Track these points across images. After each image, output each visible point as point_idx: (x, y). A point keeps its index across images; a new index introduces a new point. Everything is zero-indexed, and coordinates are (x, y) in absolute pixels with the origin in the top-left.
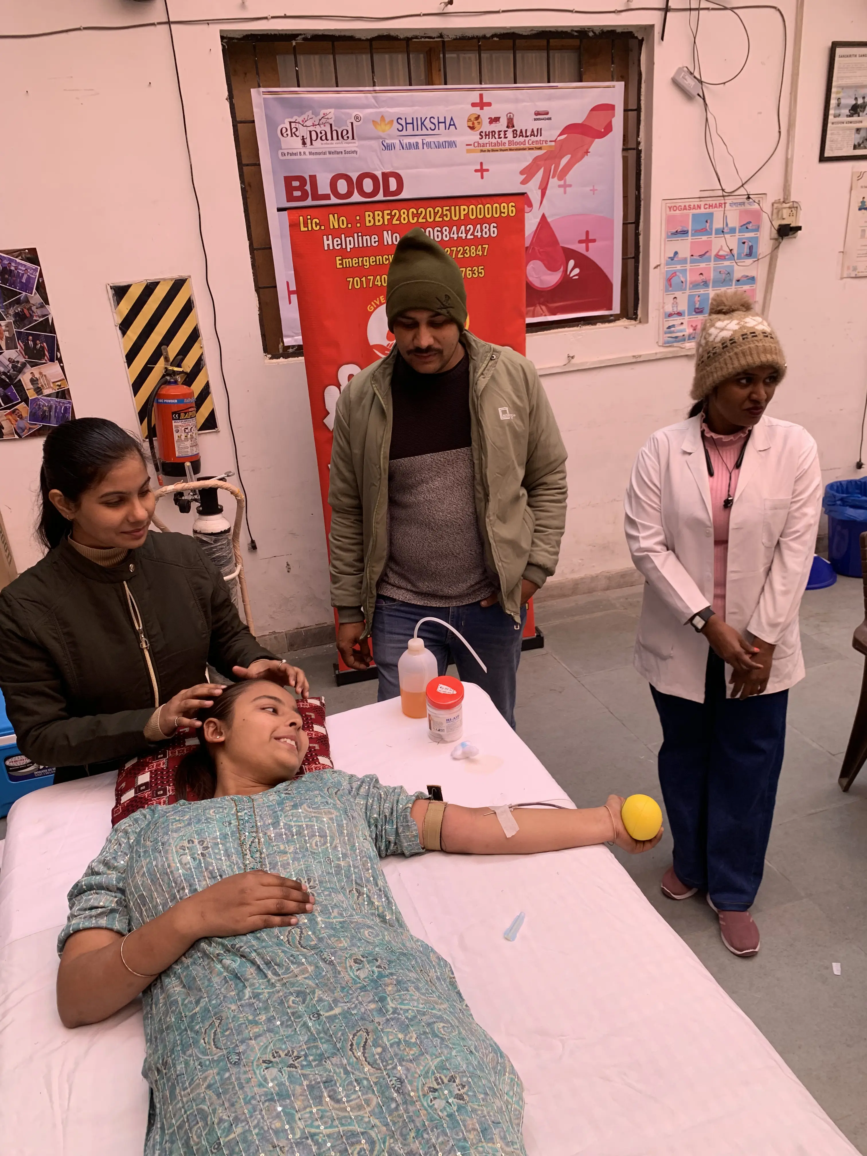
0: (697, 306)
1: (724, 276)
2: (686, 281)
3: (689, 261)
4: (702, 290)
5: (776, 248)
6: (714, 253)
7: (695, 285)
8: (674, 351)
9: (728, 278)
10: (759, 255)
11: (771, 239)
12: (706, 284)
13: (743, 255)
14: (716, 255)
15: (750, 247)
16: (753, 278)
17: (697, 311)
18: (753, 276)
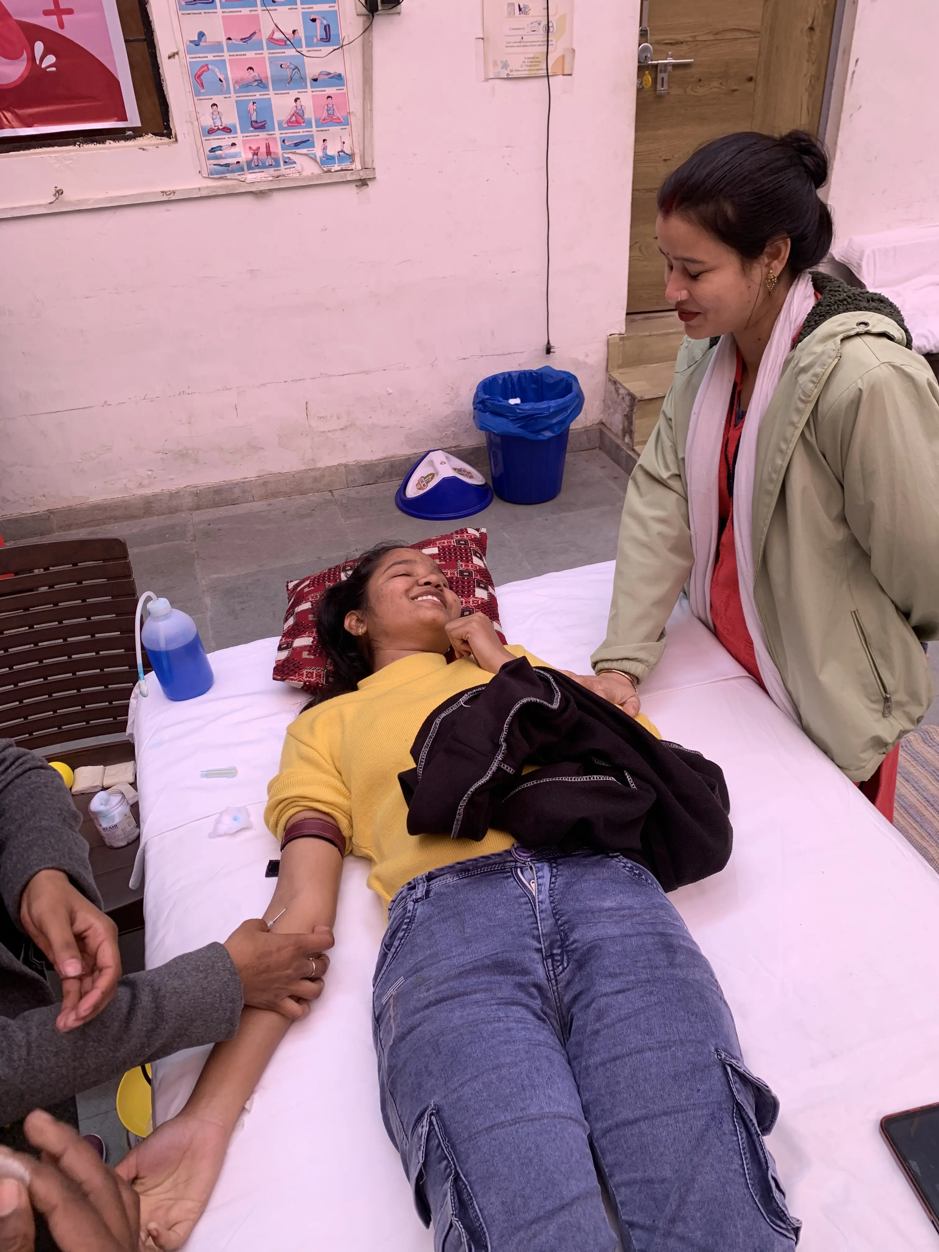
0: (254, 118)
1: (289, 72)
2: (227, 78)
3: (225, 49)
4: (257, 94)
5: (367, 29)
6: (265, 34)
7: (244, 86)
8: (227, 187)
9: (297, 76)
10: (343, 40)
11: (358, 15)
12: (261, 84)
13: (315, 40)
14: (271, 39)
15: (325, 26)
16: (340, 75)
17: (256, 125)
18: (338, 72)
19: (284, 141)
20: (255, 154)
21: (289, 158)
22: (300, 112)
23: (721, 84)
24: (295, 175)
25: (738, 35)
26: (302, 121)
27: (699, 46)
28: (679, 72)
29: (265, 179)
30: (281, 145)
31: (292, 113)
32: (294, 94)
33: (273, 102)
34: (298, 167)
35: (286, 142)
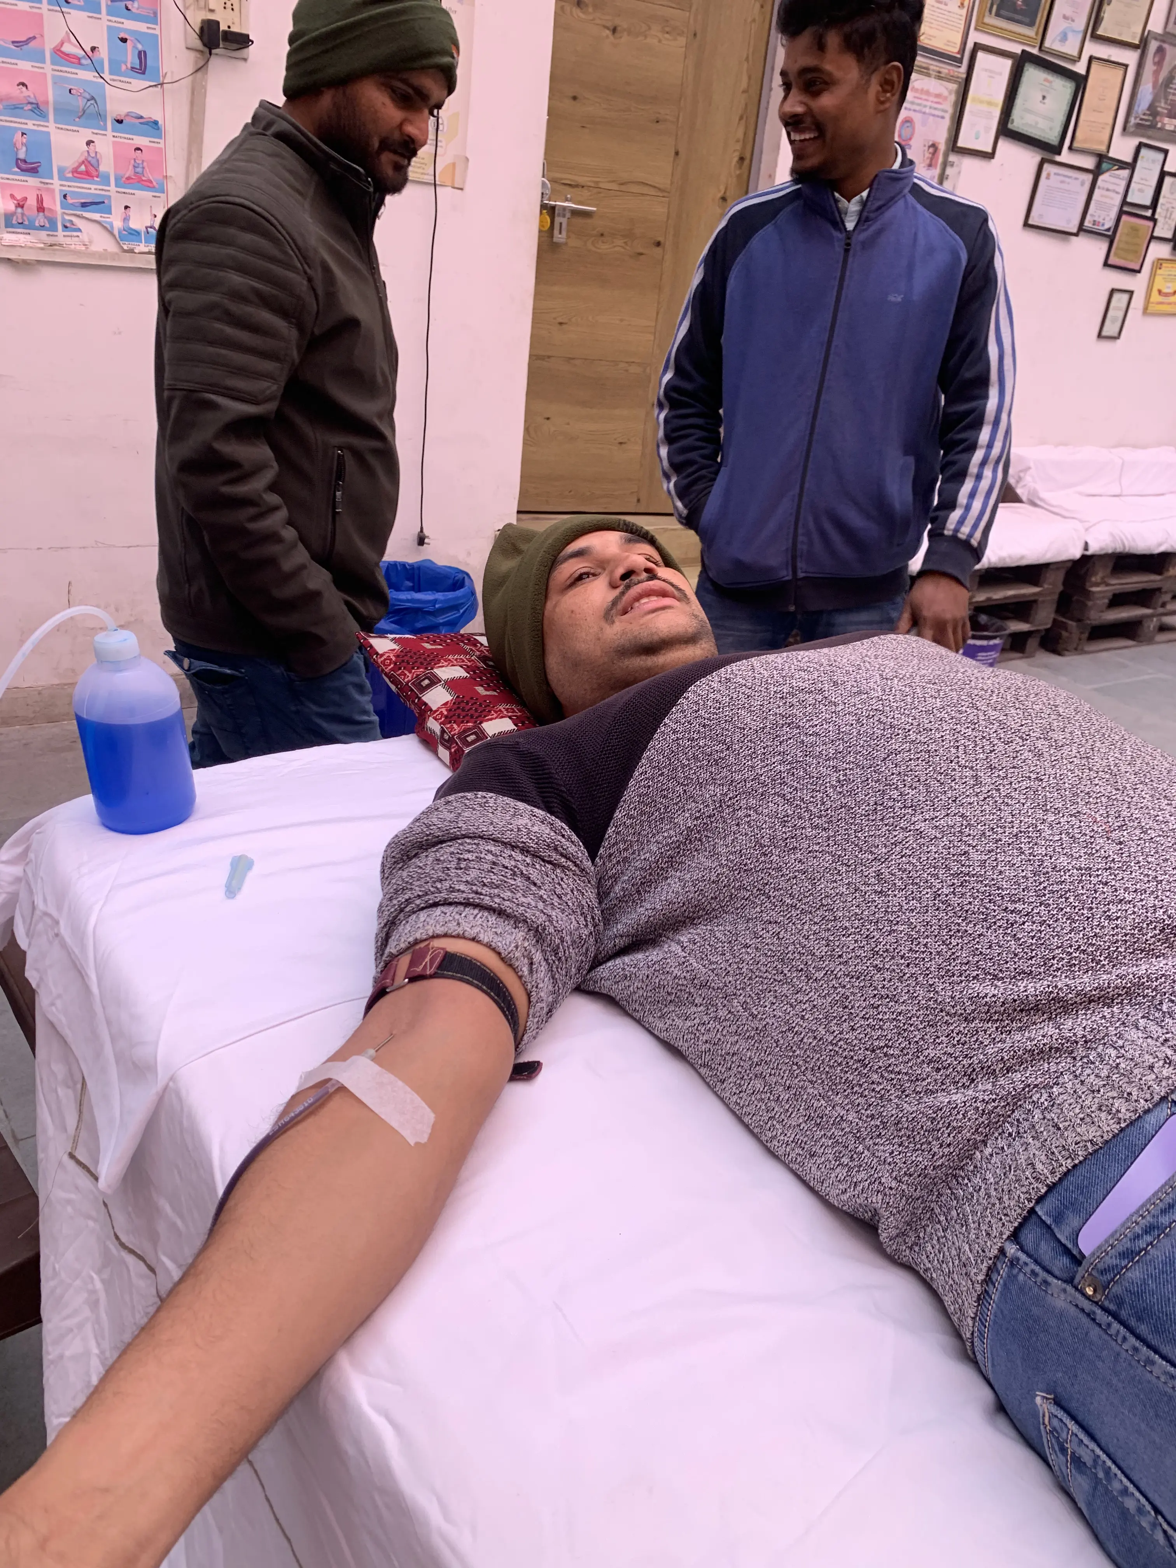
0: (22, 155)
1: (81, 103)
5: (201, 69)
7: (10, 107)
9: (93, 110)
10: (164, 76)
11: (188, 48)
12: (37, 109)
13: (124, 67)
14: (58, 51)
15: (140, 52)
16: (156, 123)
17: (24, 166)
18: (155, 118)
19: (65, 196)
20: (20, 205)
21: (71, 221)
22: (93, 162)
23: (625, 243)
24: (78, 247)
25: (646, 190)
26: (95, 173)
27: (602, 195)
28: (579, 221)
29: (31, 245)
30: (61, 202)
31: (81, 160)
32: (87, 134)
33: (52, 138)
34: (84, 237)
35: (68, 198)
